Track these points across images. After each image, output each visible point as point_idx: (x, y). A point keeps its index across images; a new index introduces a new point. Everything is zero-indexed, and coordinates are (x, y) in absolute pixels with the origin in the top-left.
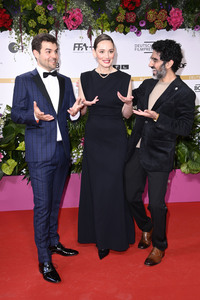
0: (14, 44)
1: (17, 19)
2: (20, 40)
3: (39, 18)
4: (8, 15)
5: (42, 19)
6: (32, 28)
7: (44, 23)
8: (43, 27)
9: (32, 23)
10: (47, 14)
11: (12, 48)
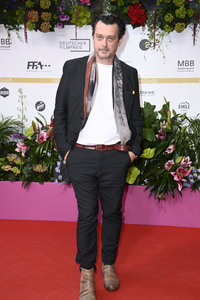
0: (145, 41)
1: (151, 14)
2: (153, 36)
3: (177, 12)
4: (143, 10)
5: (181, 12)
6: (168, 23)
7: (183, 16)
8: (181, 20)
9: (169, 18)
10: (187, 7)
11: (143, 45)
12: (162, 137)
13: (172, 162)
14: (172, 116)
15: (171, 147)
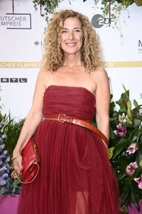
12: (121, 134)
13: (134, 164)
14: (133, 107)
15: (133, 146)
